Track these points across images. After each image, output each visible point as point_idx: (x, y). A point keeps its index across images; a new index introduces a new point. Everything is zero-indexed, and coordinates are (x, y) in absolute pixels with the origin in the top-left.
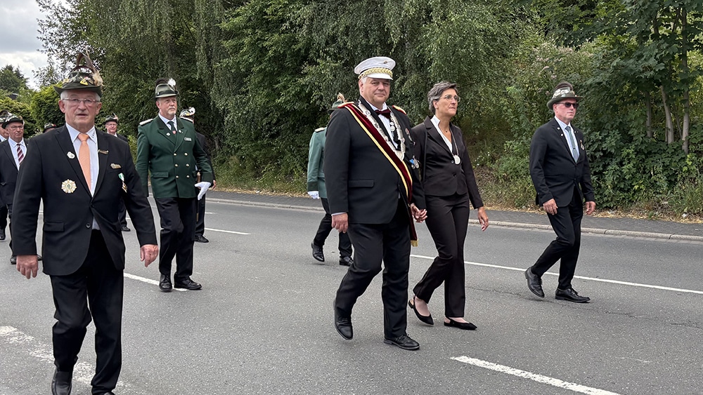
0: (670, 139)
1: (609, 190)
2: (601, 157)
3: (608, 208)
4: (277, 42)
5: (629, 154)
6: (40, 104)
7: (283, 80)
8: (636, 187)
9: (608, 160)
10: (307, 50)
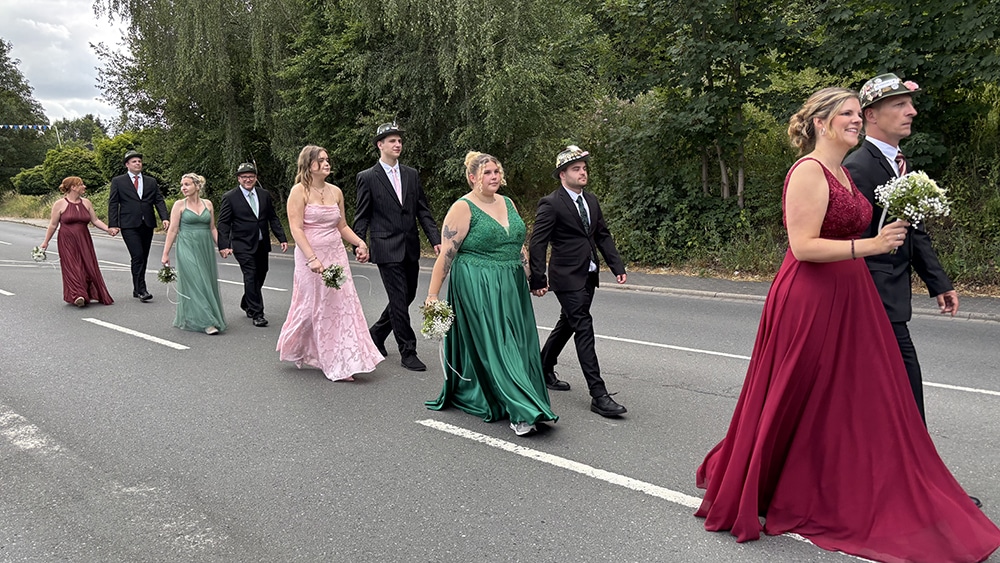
0: (726, 194)
1: (662, 247)
2: (655, 213)
3: (662, 265)
4: (333, 92)
5: (681, 209)
6: (106, 154)
7: (340, 131)
8: (689, 243)
9: (663, 215)
10: (363, 102)
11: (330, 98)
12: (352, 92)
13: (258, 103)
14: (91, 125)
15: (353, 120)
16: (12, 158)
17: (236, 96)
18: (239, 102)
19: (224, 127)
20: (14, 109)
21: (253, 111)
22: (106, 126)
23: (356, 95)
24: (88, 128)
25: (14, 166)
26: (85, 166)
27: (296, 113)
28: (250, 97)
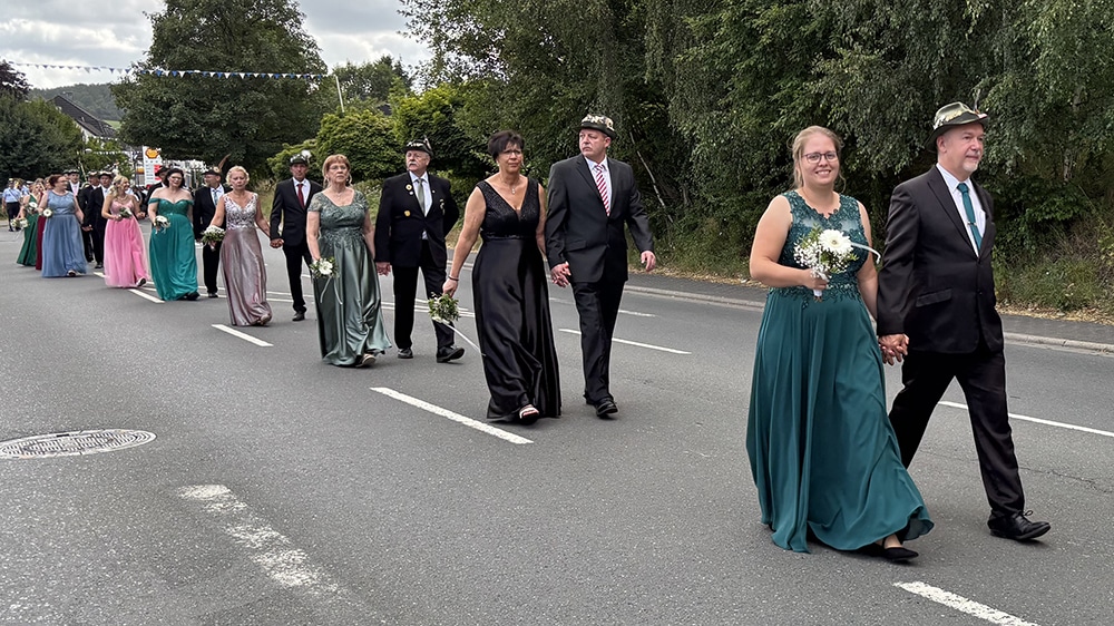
4: (776, 20)
6: (409, 121)
7: (785, 85)
10: (826, 37)
11: (771, 30)
12: (807, 19)
13: (652, 38)
14: (387, 74)
15: (806, 66)
16: (271, 127)
17: (616, 26)
18: (621, 35)
19: (595, 78)
20: (276, 47)
21: (642, 50)
22: (410, 76)
23: (814, 24)
24: (384, 78)
25: (272, 140)
26: (379, 141)
27: (713, 56)
28: (638, 27)
